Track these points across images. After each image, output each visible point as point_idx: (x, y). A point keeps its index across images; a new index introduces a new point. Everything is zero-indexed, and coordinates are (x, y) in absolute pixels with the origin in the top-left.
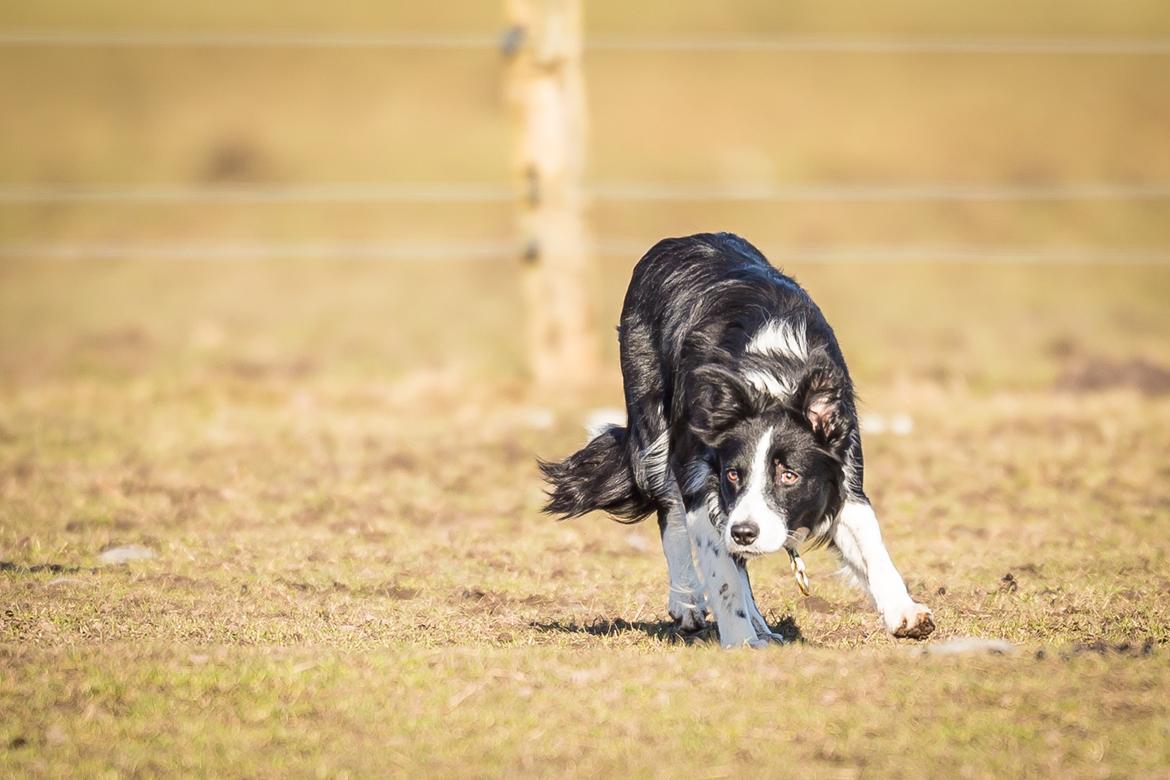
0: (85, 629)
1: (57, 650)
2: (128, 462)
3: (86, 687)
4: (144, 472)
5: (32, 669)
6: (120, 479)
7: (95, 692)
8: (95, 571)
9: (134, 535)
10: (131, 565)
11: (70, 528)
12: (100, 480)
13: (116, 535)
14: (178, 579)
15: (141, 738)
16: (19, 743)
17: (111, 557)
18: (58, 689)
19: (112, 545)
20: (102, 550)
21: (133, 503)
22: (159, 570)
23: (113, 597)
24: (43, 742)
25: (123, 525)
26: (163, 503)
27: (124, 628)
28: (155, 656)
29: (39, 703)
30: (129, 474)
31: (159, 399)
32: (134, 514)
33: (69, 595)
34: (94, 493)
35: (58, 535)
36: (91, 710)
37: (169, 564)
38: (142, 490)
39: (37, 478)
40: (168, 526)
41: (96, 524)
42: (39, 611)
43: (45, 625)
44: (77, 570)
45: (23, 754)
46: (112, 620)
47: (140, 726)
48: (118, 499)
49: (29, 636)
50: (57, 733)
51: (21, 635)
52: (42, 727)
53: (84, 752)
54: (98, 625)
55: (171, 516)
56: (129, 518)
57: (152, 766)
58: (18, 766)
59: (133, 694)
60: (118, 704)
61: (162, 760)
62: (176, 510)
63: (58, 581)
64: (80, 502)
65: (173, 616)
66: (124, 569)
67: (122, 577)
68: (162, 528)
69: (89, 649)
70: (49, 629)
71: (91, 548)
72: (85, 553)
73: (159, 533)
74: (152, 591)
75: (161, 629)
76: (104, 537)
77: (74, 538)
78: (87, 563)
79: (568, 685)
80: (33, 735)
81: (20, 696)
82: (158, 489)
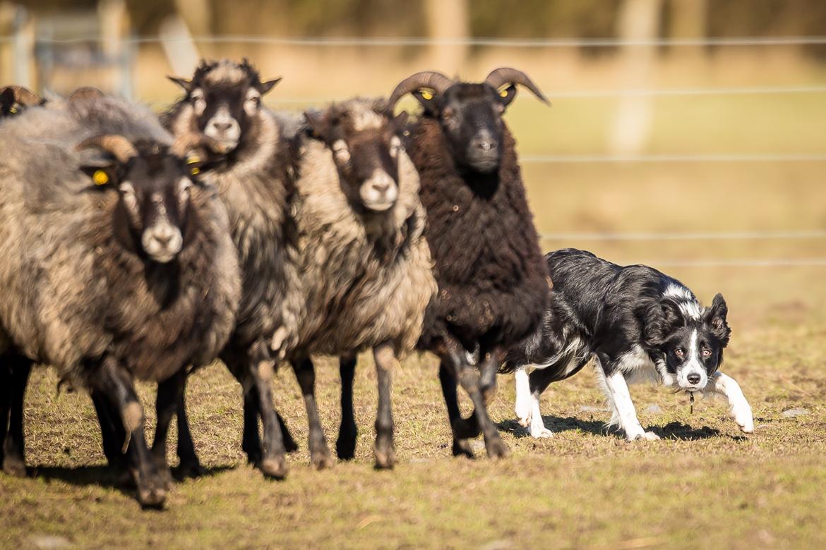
0: (776, 450)
1: (762, 460)
2: (795, 367)
3: (777, 477)
4: (803, 372)
5: (749, 470)
6: (791, 375)
7: (781, 481)
8: (780, 421)
9: (799, 403)
10: (798, 418)
11: (767, 400)
12: (781, 376)
13: (790, 403)
14: (821, 424)
15: (806, 503)
16: (743, 506)
17: (788, 414)
18: (762, 479)
19: (788, 408)
20: (783, 411)
21: (799, 388)
22: (812, 420)
23: (789, 434)
24: (755, 507)
25: (794, 399)
26: (814, 387)
27: (795, 449)
28: (810, 463)
29: (753, 485)
30: (795, 373)
31: (810, 335)
32: (798, 392)
33: (767, 433)
34: (779, 382)
35: (761, 403)
36: (779, 490)
37: (817, 417)
38: (802, 380)
39: (750, 375)
40: (815, 398)
41: (780, 398)
42: (753, 441)
43: (756, 448)
44: (771, 421)
45: (746, 512)
46: (789, 445)
47: (804, 497)
48: (791, 386)
49: (748, 453)
50: (762, 500)
51: (744, 453)
52: (755, 499)
53: (776, 511)
54: (782, 448)
55: (817, 394)
56: (796, 394)
57: (811, 518)
58: (743, 518)
59: (800, 482)
60: (792, 486)
61: (816, 514)
62: (820, 390)
63: (761, 426)
64: (772, 387)
65: (819, 443)
66: (795, 419)
67: (794, 423)
68: (813, 399)
69: (778, 459)
70: (758, 450)
71: (778, 410)
72: (775, 412)
73: (812, 402)
74: (808, 431)
75: (813, 449)
76: (784, 405)
77: (770, 405)
78: (776, 417)
80: (750, 503)
81: (745, 484)
82: (811, 380)
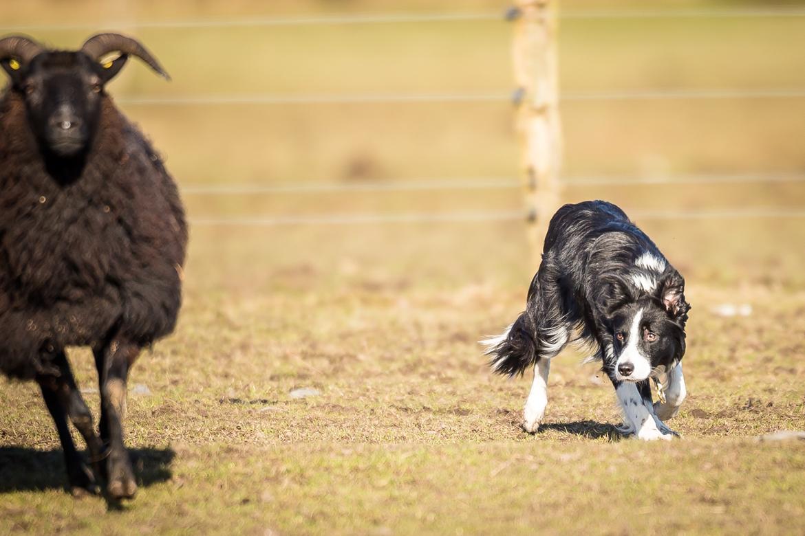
0: (282, 436)
1: (266, 448)
2: (304, 340)
3: (283, 468)
4: (313, 346)
5: (252, 459)
6: (300, 350)
7: (288, 471)
8: (287, 403)
9: (308, 382)
10: (307, 399)
11: (272, 378)
12: (288, 351)
13: (298, 382)
14: (334, 406)
15: (316, 497)
16: (246, 501)
17: (296, 394)
18: (267, 470)
19: (296, 388)
20: (290, 390)
21: (308, 364)
22: (324, 401)
23: (297, 417)
24: (259, 501)
25: (302, 377)
26: (325, 363)
27: (304, 435)
28: (322, 450)
29: (256, 478)
30: (305, 347)
31: (321, 304)
32: (308, 370)
33: (272, 416)
34: (285, 358)
35: (265, 382)
36: (286, 482)
37: (329, 398)
38: (313, 356)
39: (253, 351)
40: (328, 376)
41: (287, 376)
42: (255, 426)
43: (259, 434)
44: (277, 402)
45: (248, 508)
46: (297, 430)
47: (314, 490)
48: (299, 362)
49: (250, 440)
50: (267, 495)
51: (246, 440)
52: (259, 492)
53: (283, 506)
54: (289, 434)
55: (329, 371)
56: (306, 372)
57: (322, 513)
58: (245, 515)
59: (310, 473)
60: (301, 478)
61: (327, 509)
62: (332, 367)
63: (265, 409)
64: (277, 364)
65: (332, 428)
66: (304, 401)
67: (303, 406)
68: (324, 377)
69: (284, 447)
70: (262, 436)
71: (284, 390)
72: (281, 393)
73: (323, 380)
74: (319, 413)
75: (325, 435)
76: (292, 383)
77: (275, 384)
78: (282, 398)
79: (558, 462)
80: (253, 497)
81: (246, 475)
82: (322, 355)
